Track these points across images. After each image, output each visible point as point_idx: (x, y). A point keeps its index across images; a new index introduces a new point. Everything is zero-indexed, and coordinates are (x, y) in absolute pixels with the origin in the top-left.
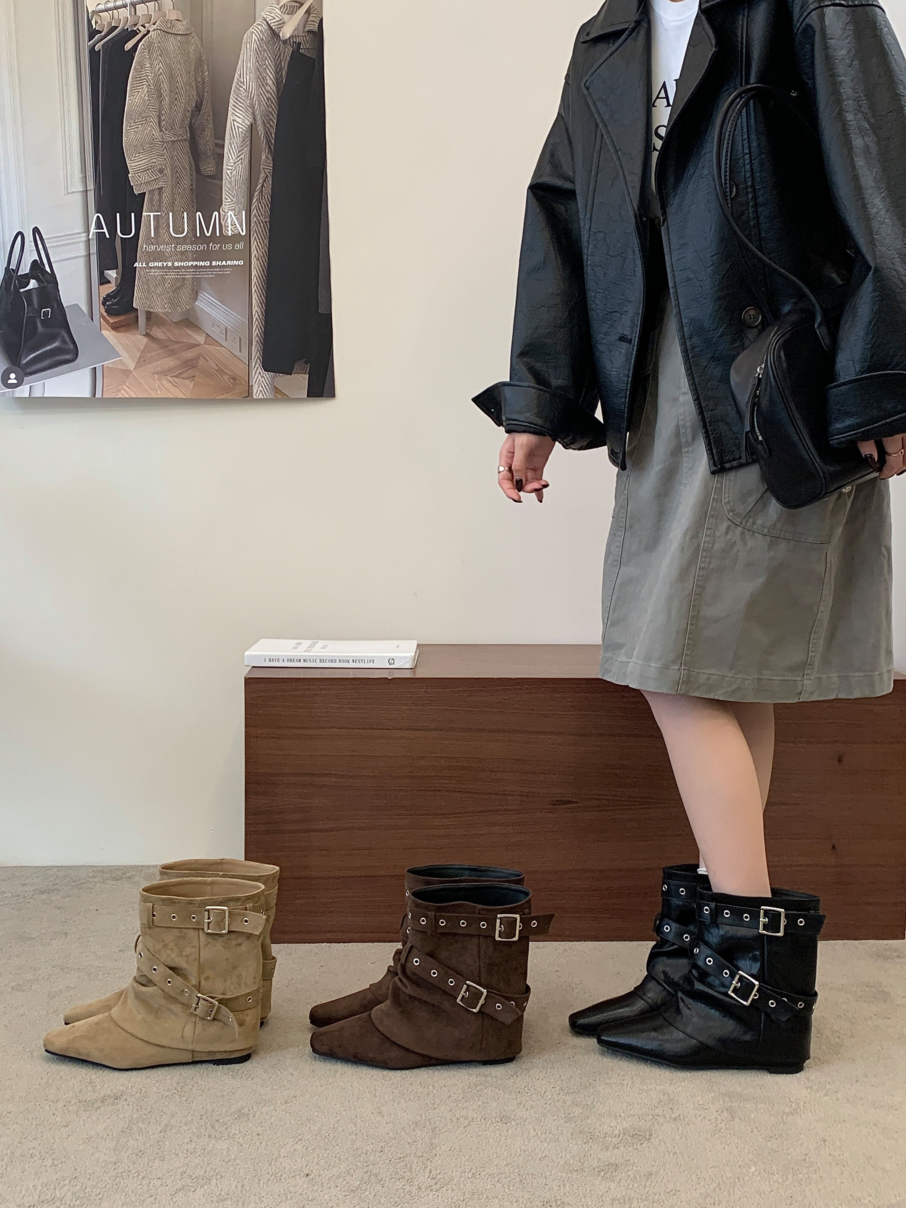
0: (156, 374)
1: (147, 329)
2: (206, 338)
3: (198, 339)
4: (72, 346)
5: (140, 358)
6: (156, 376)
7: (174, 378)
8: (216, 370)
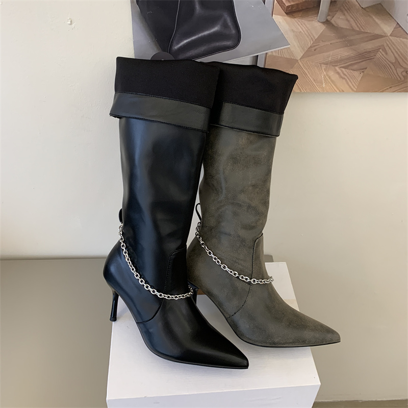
0: (324, 64)
1: (329, 15)
2: (395, 28)
3: (385, 30)
4: (234, 32)
5: (311, 47)
6: (324, 67)
7: (343, 70)
8: (392, 63)
